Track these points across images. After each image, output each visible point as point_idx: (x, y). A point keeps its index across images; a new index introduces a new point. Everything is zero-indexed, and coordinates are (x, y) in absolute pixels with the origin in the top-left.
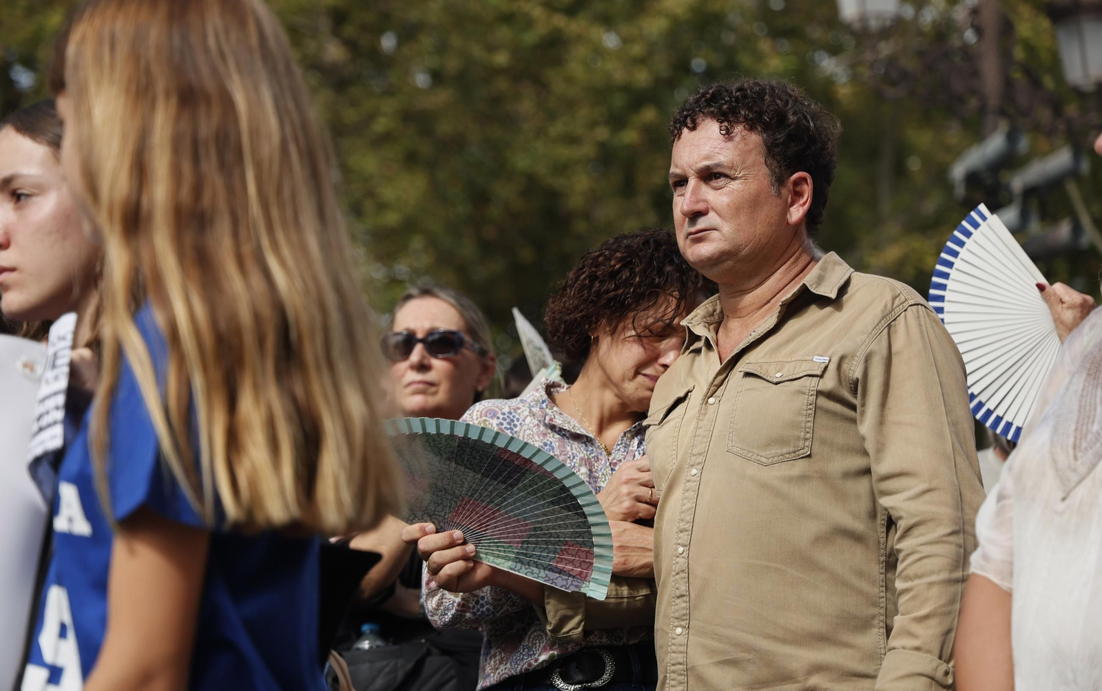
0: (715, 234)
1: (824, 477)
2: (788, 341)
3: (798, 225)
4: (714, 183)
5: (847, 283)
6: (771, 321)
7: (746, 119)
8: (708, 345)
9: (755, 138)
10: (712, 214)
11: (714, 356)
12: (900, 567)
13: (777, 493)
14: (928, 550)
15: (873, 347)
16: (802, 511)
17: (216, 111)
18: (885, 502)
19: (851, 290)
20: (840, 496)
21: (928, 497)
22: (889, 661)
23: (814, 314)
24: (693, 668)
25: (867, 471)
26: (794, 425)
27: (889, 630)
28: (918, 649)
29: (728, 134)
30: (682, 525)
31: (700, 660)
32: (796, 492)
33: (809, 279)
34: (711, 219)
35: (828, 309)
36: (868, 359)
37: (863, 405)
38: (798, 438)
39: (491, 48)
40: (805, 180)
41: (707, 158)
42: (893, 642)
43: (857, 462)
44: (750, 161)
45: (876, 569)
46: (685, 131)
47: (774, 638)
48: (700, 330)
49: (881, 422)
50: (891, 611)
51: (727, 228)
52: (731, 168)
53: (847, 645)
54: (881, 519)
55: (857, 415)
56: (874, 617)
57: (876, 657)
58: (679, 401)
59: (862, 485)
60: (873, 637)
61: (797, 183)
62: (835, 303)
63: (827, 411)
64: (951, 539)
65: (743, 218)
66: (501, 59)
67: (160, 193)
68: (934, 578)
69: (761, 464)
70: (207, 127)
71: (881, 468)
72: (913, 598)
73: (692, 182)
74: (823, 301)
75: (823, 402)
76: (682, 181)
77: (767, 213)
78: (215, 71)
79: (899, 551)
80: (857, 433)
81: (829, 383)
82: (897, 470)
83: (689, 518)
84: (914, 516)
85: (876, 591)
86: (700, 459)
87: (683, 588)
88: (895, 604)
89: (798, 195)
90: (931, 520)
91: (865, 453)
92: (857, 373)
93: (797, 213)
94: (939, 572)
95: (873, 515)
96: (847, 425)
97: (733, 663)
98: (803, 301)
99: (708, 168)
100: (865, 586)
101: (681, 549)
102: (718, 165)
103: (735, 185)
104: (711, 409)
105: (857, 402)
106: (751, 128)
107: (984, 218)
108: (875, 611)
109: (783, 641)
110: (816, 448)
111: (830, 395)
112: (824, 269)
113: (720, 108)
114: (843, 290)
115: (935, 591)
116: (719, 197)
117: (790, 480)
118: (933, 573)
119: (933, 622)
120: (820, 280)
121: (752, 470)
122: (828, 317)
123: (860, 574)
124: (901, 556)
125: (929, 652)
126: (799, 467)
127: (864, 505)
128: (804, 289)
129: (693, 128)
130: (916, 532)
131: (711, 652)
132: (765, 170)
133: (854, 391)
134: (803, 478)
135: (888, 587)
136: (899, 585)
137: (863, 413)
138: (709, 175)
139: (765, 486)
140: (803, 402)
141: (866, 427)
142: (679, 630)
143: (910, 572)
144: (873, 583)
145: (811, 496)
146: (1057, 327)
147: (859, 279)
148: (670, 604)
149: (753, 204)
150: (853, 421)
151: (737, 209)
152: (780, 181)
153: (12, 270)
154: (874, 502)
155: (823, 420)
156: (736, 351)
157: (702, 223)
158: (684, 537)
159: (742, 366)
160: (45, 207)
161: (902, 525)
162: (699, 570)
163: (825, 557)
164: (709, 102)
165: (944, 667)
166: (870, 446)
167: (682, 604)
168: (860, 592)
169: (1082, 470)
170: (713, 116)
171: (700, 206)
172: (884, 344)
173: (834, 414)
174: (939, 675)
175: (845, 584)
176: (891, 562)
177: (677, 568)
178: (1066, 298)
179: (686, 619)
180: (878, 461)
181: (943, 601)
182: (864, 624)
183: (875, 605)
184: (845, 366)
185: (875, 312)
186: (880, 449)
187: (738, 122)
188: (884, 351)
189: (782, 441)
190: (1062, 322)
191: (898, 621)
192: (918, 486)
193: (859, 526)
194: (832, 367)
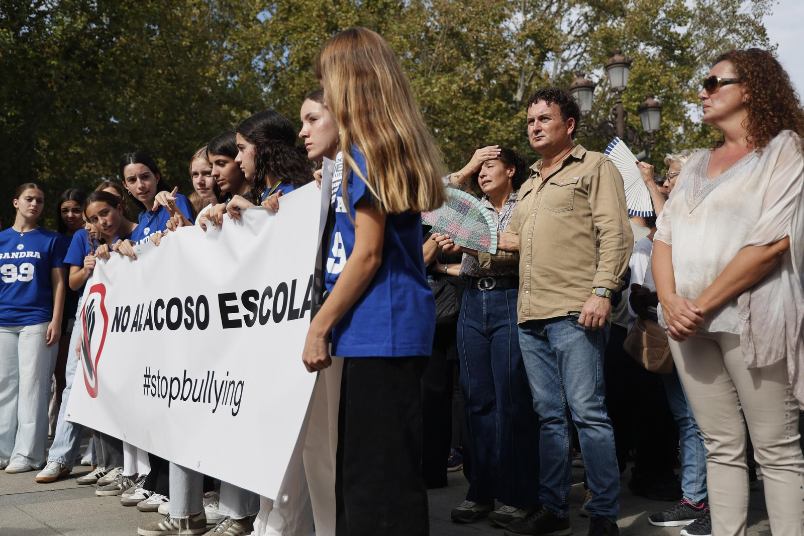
0: (544, 138)
1: (577, 217)
2: (565, 173)
3: (569, 135)
4: (544, 121)
5: (585, 154)
6: (560, 166)
7: (555, 99)
8: (538, 175)
9: (557, 106)
10: (543, 131)
11: (540, 178)
12: (601, 246)
13: (561, 222)
14: (610, 240)
15: (594, 174)
16: (569, 227)
17: (370, 77)
18: (596, 224)
19: (586, 156)
20: (582, 223)
21: (611, 222)
22: (597, 275)
23: (574, 164)
24: (533, 278)
25: (590, 215)
26: (568, 200)
27: (597, 266)
28: (607, 271)
29: (549, 105)
30: (529, 232)
31: (535, 275)
32: (567, 221)
33: (573, 153)
34: (543, 133)
35: (579, 163)
36: (592, 178)
37: (590, 193)
38: (568, 204)
39: (468, 129)
40: (572, 120)
41: (542, 112)
42: (598, 270)
43: (588, 212)
44: (555, 114)
45: (593, 246)
46: (533, 104)
47: (560, 268)
48: (536, 170)
49: (596, 198)
50: (598, 260)
51: (548, 136)
52: (550, 116)
53: (583, 270)
54: (595, 230)
55: (588, 197)
56: (592, 262)
57: (593, 274)
58: (529, 192)
59: (589, 219)
60: (592, 268)
61: (570, 121)
62: (581, 160)
63: (578, 195)
64: (619, 236)
65: (553, 132)
66: (470, 132)
67: (352, 109)
68: (612, 249)
69: (556, 212)
70: (367, 83)
71: (595, 213)
72: (606, 255)
73: (536, 121)
74: (577, 160)
75: (577, 192)
76: (532, 121)
77: (561, 131)
78: (368, 64)
79: (601, 240)
80: (588, 202)
81: (579, 186)
82: (601, 214)
83: (532, 230)
84: (606, 229)
85: (593, 253)
86: (536, 211)
87: (530, 252)
88: (599, 258)
89: (570, 125)
90: (612, 230)
91: (590, 209)
92: (588, 183)
93: (570, 131)
94: (614, 247)
95: (592, 229)
96: (584, 200)
97: (546, 276)
98: (571, 160)
99: (542, 116)
100: (589, 251)
101: (529, 240)
102: (545, 115)
103: (550, 121)
104: (539, 195)
105: (588, 192)
106: (556, 103)
107: (618, 141)
108: (593, 260)
109: (562, 269)
110: (574, 207)
111: (579, 190)
112: (577, 150)
113: (546, 96)
114: (584, 156)
115: (613, 253)
116: (545, 125)
117: (566, 217)
118: (612, 247)
119: (612, 263)
120: (576, 153)
121: (553, 214)
122: (578, 165)
123: (588, 248)
124: (601, 242)
125: (610, 272)
126: (569, 213)
127: (590, 225)
128: (571, 156)
129: (536, 103)
130: (606, 234)
131: (538, 272)
132: (560, 117)
133: (587, 189)
134: (570, 217)
135: (597, 252)
136: (601, 251)
137: (590, 196)
138: (542, 118)
139: (557, 219)
140: (570, 192)
141: (591, 200)
142: (528, 266)
143: (604, 247)
144: (592, 250)
145: (572, 223)
146: (642, 176)
147: (589, 153)
148: (524, 257)
149: (557, 128)
150: (587, 198)
151: (551, 130)
152: (565, 120)
153: (311, 144)
154: (593, 224)
155: (576, 198)
156: (548, 176)
157: (540, 134)
158: (530, 236)
159: (550, 181)
160: (320, 123)
161: (602, 232)
162: (535, 246)
163: (577, 242)
164: (541, 95)
165: (616, 277)
166: (592, 206)
167: (529, 257)
168: (588, 254)
169: (697, 202)
170: (543, 99)
171: (539, 128)
172: (597, 173)
173: (580, 196)
174: (614, 280)
175: (583, 251)
176: (598, 244)
177: (528, 246)
178: (645, 166)
179: (530, 262)
180: (594, 211)
181: (615, 256)
182: (589, 264)
183: (592, 258)
184: (584, 180)
185: (595, 163)
186: (595, 207)
187: (552, 101)
188: (597, 176)
189: (563, 205)
190: (644, 174)
191: (600, 263)
192: (607, 219)
193: (588, 232)
194: (580, 181)
